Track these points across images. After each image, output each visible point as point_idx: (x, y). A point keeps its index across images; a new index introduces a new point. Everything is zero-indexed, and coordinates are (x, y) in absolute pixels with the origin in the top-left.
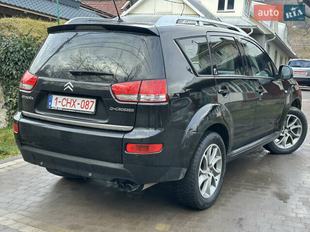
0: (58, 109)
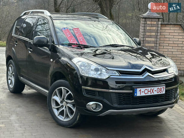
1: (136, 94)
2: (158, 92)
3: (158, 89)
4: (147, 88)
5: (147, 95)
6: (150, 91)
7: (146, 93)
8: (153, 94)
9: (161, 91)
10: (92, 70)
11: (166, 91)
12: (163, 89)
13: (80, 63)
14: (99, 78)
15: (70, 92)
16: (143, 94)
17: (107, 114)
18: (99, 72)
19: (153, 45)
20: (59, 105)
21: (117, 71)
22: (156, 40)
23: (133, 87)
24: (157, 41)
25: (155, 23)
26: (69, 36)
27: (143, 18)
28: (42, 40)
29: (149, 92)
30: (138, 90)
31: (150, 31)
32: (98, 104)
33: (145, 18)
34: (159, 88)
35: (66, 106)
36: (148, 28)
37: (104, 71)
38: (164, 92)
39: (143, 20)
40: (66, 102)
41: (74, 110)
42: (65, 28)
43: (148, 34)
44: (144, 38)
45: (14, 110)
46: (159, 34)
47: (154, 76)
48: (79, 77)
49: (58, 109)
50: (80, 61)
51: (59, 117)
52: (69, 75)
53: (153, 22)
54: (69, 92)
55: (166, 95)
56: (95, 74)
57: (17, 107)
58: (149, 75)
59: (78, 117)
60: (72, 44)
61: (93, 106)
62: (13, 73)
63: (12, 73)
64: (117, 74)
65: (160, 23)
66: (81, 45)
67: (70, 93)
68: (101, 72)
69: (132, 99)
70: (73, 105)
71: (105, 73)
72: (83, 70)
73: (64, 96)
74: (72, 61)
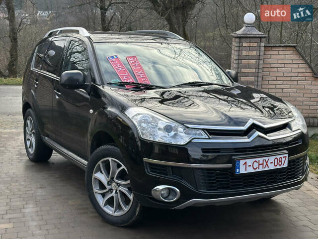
1: (238, 170)
2: (276, 165)
3: (276, 160)
4: (257, 160)
5: (257, 170)
6: (263, 164)
7: (255, 168)
8: (267, 169)
9: (280, 164)
10: (159, 129)
11: (289, 162)
12: (284, 159)
13: (139, 117)
14: (173, 143)
15: (123, 167)
16: (250, 170)
17: (188, 205)
18: (173, 133)
19: (253, 79)
20: (105, 188)
21: (203, 130)
22: (257, 71)
23: (233, 157)
24: (258, 73)
25: (255, 45)
26: (120, 69)
27: (237, 37)
28: (76, 77)
29: (261, 166)
30: (242, 162)
31: (249, 58)
32: (171, 188)
33: (240, 38)
34: (278, 157)
35: (117, 190)
36: (244, 53)
37: (181, 129)
38: (286, 165)
39: (237, 40)
40: (117, 184)
41: (131, 197)
42: (113, 57)
43: (244, 62)
44: (238, 68)
45: (32, 194)
46: (261, 62)
47: (269, 136)
48: (137, 140)
49: (103, 195)
50: (139, 114)
51: (105, 209)
52: (121, 137)
53: (252, 44)
54: (121, 166)
55: (289, 169)
56: (165, 136)
57: (37, 188)
58: (259, 136)
59: (138, 209)
60: (124, 82)
61: (163, 192)
62: (34, 131)
63: (32, 131)
64: (205, 136)
65: (263, 44)
66: (141, 84)
67: (124, 169)
68: (176, 132)
69: (232, 179)
70: (128, 188)
71: (183, 134)
72: (144, 129)
73: (114, 173)
74: (126, 113)
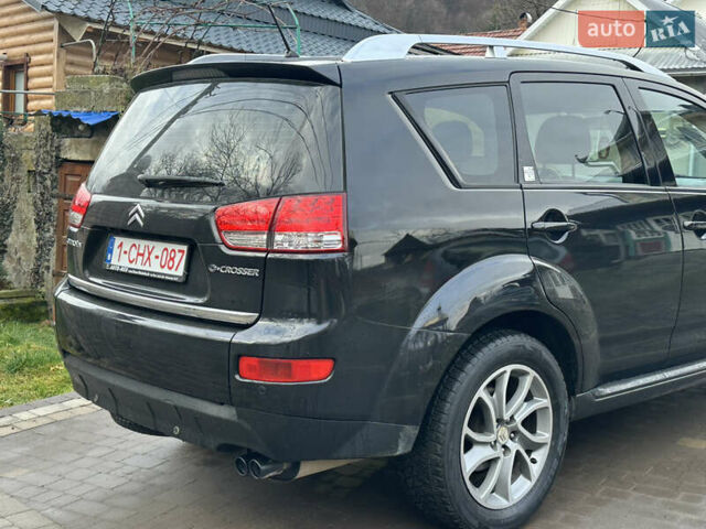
0: (122, 270)
